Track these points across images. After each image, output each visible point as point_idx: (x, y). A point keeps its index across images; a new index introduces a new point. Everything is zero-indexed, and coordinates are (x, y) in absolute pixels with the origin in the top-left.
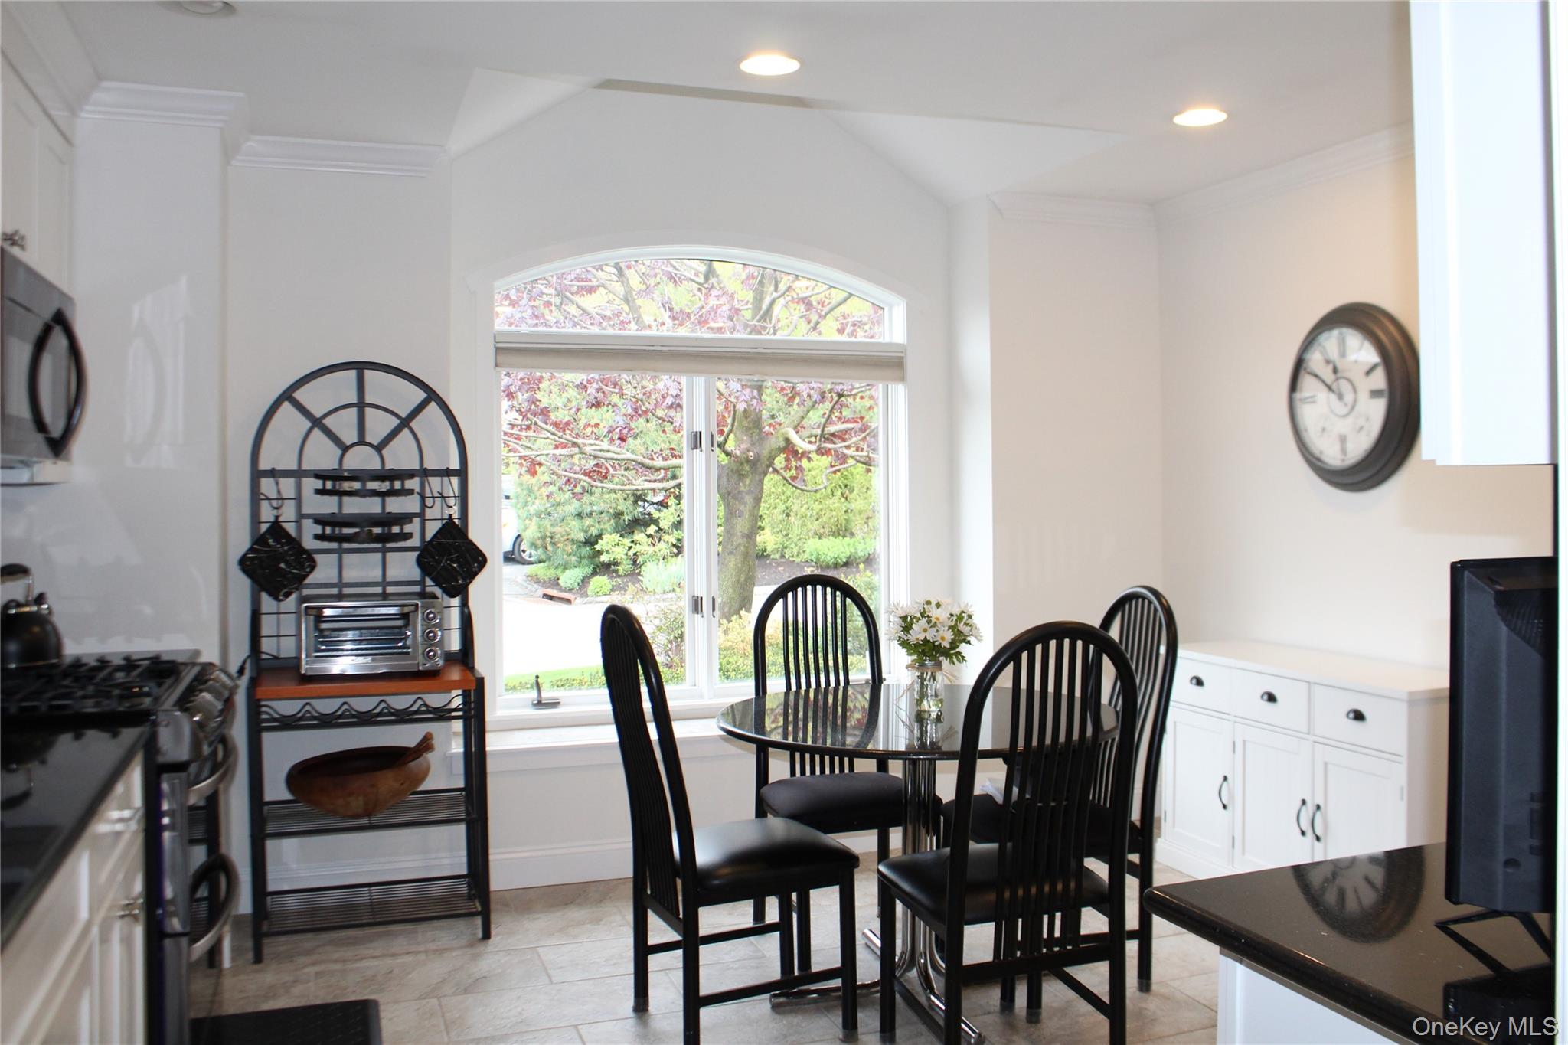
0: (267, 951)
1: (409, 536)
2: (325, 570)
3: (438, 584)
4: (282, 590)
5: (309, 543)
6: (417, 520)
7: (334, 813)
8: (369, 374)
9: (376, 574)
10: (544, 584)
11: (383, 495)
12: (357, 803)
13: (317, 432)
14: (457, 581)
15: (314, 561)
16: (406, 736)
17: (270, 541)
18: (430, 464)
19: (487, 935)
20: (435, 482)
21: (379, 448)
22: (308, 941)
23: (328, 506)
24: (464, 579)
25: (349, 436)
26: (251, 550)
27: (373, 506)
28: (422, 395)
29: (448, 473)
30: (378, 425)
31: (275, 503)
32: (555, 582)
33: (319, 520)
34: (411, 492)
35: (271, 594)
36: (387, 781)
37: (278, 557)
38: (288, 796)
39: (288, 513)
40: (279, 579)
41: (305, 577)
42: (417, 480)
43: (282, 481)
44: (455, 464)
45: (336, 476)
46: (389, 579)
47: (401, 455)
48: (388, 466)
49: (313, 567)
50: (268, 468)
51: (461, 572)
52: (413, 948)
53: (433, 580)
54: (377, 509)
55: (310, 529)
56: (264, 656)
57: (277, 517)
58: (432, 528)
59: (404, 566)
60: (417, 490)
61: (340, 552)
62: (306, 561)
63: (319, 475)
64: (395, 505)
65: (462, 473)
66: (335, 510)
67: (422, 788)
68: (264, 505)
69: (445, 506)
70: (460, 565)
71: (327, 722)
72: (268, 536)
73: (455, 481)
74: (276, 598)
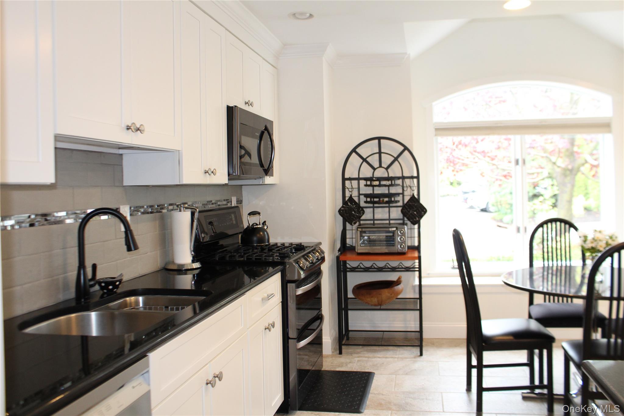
0: (343, 351)
1: (397, 202)
2: (368, 214)
3: (409, 220)
4: (352, 222)
5: (362, 204)
6: (401, 196)
7: (367, 303)
8: (382, 141)
9: (386, 216)
10: (498, 221)
11: (389, 186)
12: (375, 300)
13: (364, 163)
14: (416, 219)
15: (364, 211)
16: (393, 277)
17: (349, 204)
18: (406, 174)
19: (421, 354)
20: (407, 181)
21: (387, 169)
22: (359, 349)
23: (369, 191)
24: (419, 218)
25: (376, 165)
26: (343, 207)
27: (384, 190)
28: (402, 148)
29: (412, 177)
30: (387, 160)
31: (350, 190)
32: (501, 221)
33: (366, 196)
34: (399, 185)
35: (349, 223)
36: (385, 293)
37: (351, 209)
38: (353, 297)
39: (355, 194)
40: (352, 217)
41: (361, 217)
42: (401, 180)
43: (353, 182)
44: (415, 174)
45: (371, 179)
46: (391, 218)
47: (395, 171)
48: (390, 176)
49: (363, 213)
50: (348, 177)
51: (418, 216)
52: (394, 356)
53: (407, 218)
54: (387, 192)
55: (363, 199)
56: (347, 245)
57: (351, 195)
58: (407, 199)
59: (396, 213)
60: (401, 184)
61: (374, 207)
62: (361, 211)
63: (366, 179)
64: (393, 190)
65: (418, 177)
66: (372, 192)
67: (399, 297)
68: (347, 190)
69: (411, 190)
70: (417, 213)
71: (367, 270)
72: (348, 202)
73: (415, 180)
74: (351, 224)
